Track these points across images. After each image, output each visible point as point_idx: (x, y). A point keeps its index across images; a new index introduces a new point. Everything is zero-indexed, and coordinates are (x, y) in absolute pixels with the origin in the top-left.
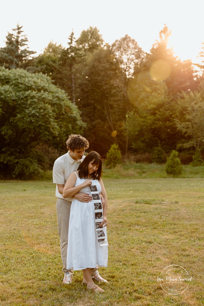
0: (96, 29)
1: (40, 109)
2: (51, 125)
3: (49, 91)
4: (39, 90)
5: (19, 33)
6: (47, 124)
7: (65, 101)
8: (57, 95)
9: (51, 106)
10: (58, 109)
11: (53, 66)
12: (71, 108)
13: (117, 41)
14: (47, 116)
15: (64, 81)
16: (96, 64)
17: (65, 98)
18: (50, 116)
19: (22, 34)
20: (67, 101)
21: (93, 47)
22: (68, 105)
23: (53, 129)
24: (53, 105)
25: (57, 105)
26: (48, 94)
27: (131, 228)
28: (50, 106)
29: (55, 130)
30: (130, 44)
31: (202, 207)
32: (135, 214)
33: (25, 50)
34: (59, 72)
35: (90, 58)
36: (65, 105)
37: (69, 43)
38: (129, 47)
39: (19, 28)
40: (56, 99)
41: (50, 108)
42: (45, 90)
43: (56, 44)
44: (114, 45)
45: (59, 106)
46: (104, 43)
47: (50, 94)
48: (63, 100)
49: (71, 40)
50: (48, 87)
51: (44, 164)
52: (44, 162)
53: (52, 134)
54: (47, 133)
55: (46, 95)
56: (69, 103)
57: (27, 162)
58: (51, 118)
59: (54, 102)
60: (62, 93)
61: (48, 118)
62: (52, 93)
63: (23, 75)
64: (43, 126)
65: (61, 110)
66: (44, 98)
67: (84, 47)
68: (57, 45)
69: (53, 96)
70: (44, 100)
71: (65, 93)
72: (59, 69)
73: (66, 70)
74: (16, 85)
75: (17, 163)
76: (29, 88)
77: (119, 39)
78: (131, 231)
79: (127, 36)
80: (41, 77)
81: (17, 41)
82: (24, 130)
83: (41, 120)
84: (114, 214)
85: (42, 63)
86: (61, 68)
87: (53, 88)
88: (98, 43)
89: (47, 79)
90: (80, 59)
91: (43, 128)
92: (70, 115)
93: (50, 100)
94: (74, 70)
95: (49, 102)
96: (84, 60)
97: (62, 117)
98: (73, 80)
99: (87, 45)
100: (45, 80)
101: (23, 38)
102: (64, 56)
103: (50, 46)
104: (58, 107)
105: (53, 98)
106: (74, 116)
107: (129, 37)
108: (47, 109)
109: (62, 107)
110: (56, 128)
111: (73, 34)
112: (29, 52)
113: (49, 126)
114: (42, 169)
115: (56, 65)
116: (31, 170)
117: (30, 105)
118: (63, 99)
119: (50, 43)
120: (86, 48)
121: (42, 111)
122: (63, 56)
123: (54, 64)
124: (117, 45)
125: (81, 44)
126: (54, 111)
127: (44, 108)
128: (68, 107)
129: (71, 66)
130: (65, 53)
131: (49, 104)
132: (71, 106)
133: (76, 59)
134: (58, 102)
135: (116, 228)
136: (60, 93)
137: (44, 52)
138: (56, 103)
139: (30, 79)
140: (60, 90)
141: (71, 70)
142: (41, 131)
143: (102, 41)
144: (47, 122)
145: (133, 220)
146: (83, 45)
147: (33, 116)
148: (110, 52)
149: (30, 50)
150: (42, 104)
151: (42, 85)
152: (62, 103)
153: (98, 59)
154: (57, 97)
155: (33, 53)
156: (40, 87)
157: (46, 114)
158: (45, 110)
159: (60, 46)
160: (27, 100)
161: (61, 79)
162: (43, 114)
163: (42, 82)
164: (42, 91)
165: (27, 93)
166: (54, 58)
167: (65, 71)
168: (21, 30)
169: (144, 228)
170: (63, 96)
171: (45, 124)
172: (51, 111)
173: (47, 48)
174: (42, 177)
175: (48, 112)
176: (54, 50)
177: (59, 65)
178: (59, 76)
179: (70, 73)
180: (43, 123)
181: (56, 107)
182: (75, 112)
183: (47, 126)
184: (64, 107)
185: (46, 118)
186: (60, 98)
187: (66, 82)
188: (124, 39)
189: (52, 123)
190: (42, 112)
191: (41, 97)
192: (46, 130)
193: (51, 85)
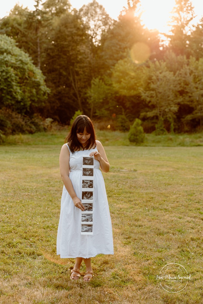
1: (2, 72)
2: (13, 89)
3: (12, 54)
4: (2, 53)
6: (9, 88)
7: (29, 65)
8: (20, 58)
9: (14, 69)
10: (21, 73)
11: (18, 29)
12: (35, 72)
13: (84, 6)
14: (9, 80)
15: (29, 44)
16: (63, 28)
17: (29, 61)
18: (12, 80)
20: (30, 65)
21: (60, 11)
22: (32, 69)
23: (15, 93)
24: (16, 68)
25: (20, 69)
26: (11, 57)
28: (12, 70)
29: (17, 95)
30: (98, 10)
34: (24, 35)
35: (56, 22)
36: (28, 69)
37: (36, 6)
38: (96, 12)
40: (19, 63)
41: (13, 71)
42: (9, 53)
43: (22, 6)
44: (81, 10)
45: (23, 71)
46: (72, 8)
47: (14, 57)
48: (26, 64)
49: (38, 2)
50: (12, 49)
51: (6, 129)
52: (6, 127)
53: (14, 98)
54: (9, 97)
55: (8, 58)
56: (33, 67)
58: (13, 81)
59: (17, 65)
60: (25, 57)
61: (10, 82)
62: (16, 55)
64: (4, 89)
65: (24, 74)
66: (6, 61)
67: (51, 11)
68: (23, 8)
69: (16, 59)
70: (7, 63)
71: (29, 56)
72: (24, 32)
73: (31, 33)
77: (87, 4)
80: (4, 39)
83: (3, 84)
85: (7, 26)
86: (26, 31)
87: (17, 51)
88: (65, 8)
89: (10, 42)
90: (46, 23)
91: (5, 91)
92: (33, 79)
93: (13, 63)
94: (39, 34)
95: (12, 65)
96: (51, 24)
97: (25, 81)
98: (39, 44)
99: (54, 9)
100: (8, 42)
102: (30, 18)
103: (16, 8)
104: (21, 71)
105: (16, 62)
106: (37, 81)
107: (97, 3)
108: (9, 73)
109: (26, 71)
110: (19, 92)
113: (12, 90)
114: (4, 134)
115: (21, 28)
118: (26, 62)
119: (16, 5)
120: (53, 12)
121: (4, 74)
122: (28, 19)
123: (19, 27)
124: (84, 11)
125: (48, 7)
126: (16, 75)
127: (7, 71)
128: (32, 71)
129: (37, 29)
130: (31, 16)
131: (12, 67)
132: (35, 71)
133: (43, 22)
134: (21, 66)
136: (23, 56)
137: (10, 14)
138: (19, 67)
140: (23, 53)
141: (36, 34)
142: (3, 95)
143: (70, 5)
144: (10, 86)
146: (50, 9)
148: (77, 17)
150: (4, 67)
151: (6, 48)
152: (26, 67)
153: (65, 24)
154: (20, 60)
156: (3, 50)
157: (8, 77)
158: (7, 73)
159: (26, 9)
161: (26, 42)
162: (5, 77)
163: (6, 45)
164: (5, 54)
166: (20, 21)
167: (31, 35)
170: (26, 59)
171: (7, 87)
172: (13, 75)
173: (13, 10)
174: (3, 142)
175: (11, 75)
176: (20, 13)
177: (24, 28)
178: (24, 39)
179: (35, 37)
180: (5, 86)
181: (18, 70)
182: (39, 76)
183: (9, 90)
184: (27, 70)
185: (9, 81)
186: (24, 61)
187: (31, 46)
188: (92, 5)
189: (15, 87)
190: (4, 76)
191: (3, 59)
192: (8, 94)
193: (15, 48)
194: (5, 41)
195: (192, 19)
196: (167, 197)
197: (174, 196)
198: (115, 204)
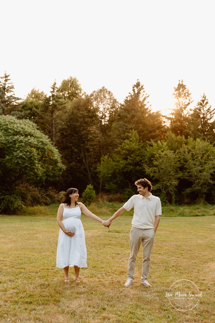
0: (75, 79)
1: (26, 152)
2: (35, 166)
3: (35, 136)
4: (26, 136)
5: (6, 80)
6: (32, 166)
7: (48, 146)
8: (41, 140)
9: (36, 149)
10: (42, 152)
11: (36, 112)
12: (53, 151)
13: (94, 92)
14: (32, 159)
15: (46, 125)
16: (75, 111)
17: (48, 142)
18: (35, 159)
19: (8, 81)
20: (50, 145)
21: (73, 95)
22: (51, 149)
23: (37, 169)
24: (38, 149)
25: (41, 149)
26: (34, 139)
27: (106, 246)
28: (35, 150)
29: (38, 171)
30: (107, 96)
31: (159, 236)
32: (108, 239)
33: (11, 96)
34: (41, 118)
35: (69, 105)
36: (48, 149)
37: (52, 92)
38: (105, 97)
39: (6, 77)
40: (40, 144)
41: (35, 151)
42: (31, 135)
43: (38, 90)
44: (92, 95)
46: (82, 92)
47: (36, 138)
48: (46, 145)
49: (53, 89)
50: (34, 133)
51: (27, 201)
52: (27, 199)
53: (36, 174)
54: (32, 173)
55: (32, 140)
56: (52, 147)
57: (12, 199)
58: (36, 160)
59: (39, 146)
60: (45, 139)
61: (33, 160)
62: (38, 138)
63: (12, 121)
64: (28, 167)
65: (45, 153)
66: (30, 143)
67: (64, 95)
68: (40, 92)
69: (38, 141)
70: (30, 144)
71: (49, 138)
72: (42, 115)
73: (47, 115)
74: (6, 130)
75: (3, 199)
76: (17, 133)
78: (105, 248)
79: (103, 88)
80: (28, 123)
81: (4, 88)
82: (11, 170)
83: (27, 162)
84: (92, 238)
85: (25, 108)
86: (43, 114)
87: (38, 133)
88: (77, 92)
89: (33, 125)
90: (60, 107)
91: (28, 168)
92: (52, 157)
93: (35, 144)
94: (54, 116)
95: (34, 146)
96: (65, 108)
97: (44, 159)
98: (54, 125)
99: (67, 93)
100: (31, 126)
101: (10, 85)
102: (46, 103)
103: (33, 92)
104: (42, 151)
105: (38, 143)
106: (55, 159)
107: (106, 89)
108: (33, 153)
109: (46, 151)
110: (40, 169)
111: (55, 84)
112: (14, 98)
113: (34, 167)
114: (25, 205)
115: (38, 111)
116: (16, 205)
117: (18, 148)
118: (47, 143)
119: (33, 89)
120: (66, 95)
121: (28, 154)
122: (45, 103)
124: (95, 96)
125: (62, 91)
126: (38, 154)
127: (30, 151)
128: (51, 150)
129: (52, 112)
130: (47, 100)
131: (35, 148)
132: (53, 150)
133: (58, 106)
134: (42, 146)
135: (95, 246)
136: (44, 138)
137: (27, 97)
138: (40, 147)
139: (19, 125)
140: (44, 135)
141: (52, 116)
142: (27, 171)
143: (81, 90)
144: (32, 163)
145: (107, 242)
146: (64, 93)
147: (21, 157)
148: (88, 101)
149: (16, 96)
150: (28, 148)
151: (29, 131)
152: (46, 147)
153: (77, 107)
154: (41, 142)
155: (18, 99)
156: (27, 133)
157: (32, 156)
158: (30, 153)
159: (42, 92)
160: (15, 144)
161: (43, 123)
162: (29, 156)
163: (29, 128)
164: (29, 137)
165: (16, 137)
166: (36, 104)
167: (47, 117)
168: (8, 78)
169: (114, 247)
170: (46, 141)
171: (30, 165)
172: (36, 154)
173: (30, 94)
174: (24, 212)
175: (33, 155)
176: (37, 96)
177: (41, 111)
178: (41, 121)
179: (52, 119)
180: (29, 164)
181: (40, 150)
182: (57, 155)
183: (32, 167)
184: (47, 150)
185: (32, 160)
186: (44, 142)
187: (48, 127)
188: (101, 91)
189: (37, 165)
190: (28, 155)
191: (28, 141)
192: (31, 171)
193: (36, 131)
194: (29, 125)
195: (189, 103)
196: (162, 247)
197: (167, 247)
198: (126, 251)
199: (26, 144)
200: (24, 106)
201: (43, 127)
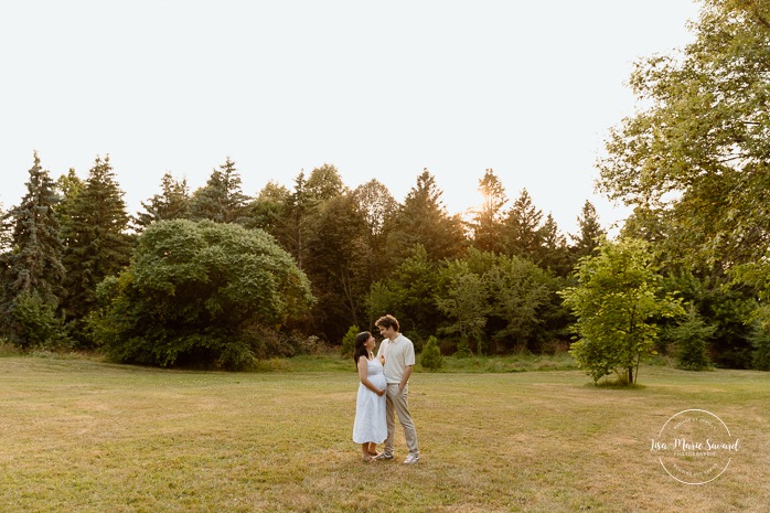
0: (332, 168)
1: (259, 277)
2: (272, 299)
3: (271, 254)
4: (259, 253)
5: (229, 171)
6: (268, 298)
7: (291, 268)
8: (281, 259)
9: (274, 273)
10: (281, 278)
12: (299, 276)
13: (360, 187)
14: (267, 287)
15: (287, 237)
16: (332, 215)
17: (292, 263)
18: (272, 287)
19: (233, 173)
20: (294, 267)
21: (328, 192)
22: (295, 273)
23: (275, 303)
24: (276, 272)
25: (281, 274)
26: (270, 258)
28: (271, 274)
29: (277, 306)
30: (379, 192)
33: (236, 194)
34: (282, 226)
35: (323, 207)
36: (290, 273)
37: (297, 187)
38: (376, 194)
39: (229, 165)
40: (279, 265)
41: (272, 276)
42: (266, 253)
43: (277, 185)
44: (357, 192)
45: (284, 275)
46: (343, 187)
47: (273, 257)
48: (289, 267)
49: (299, 182)
50: (270, 248)
51: (259, 351)
52: (259, 348)
53: (273, 310)
54: (267, 309)
55: (267, 260)
56: (297, 269)
57: (237, 348)
58: (273, 289)
59: (278, 268)
60: (287, 258)
61: (269, 290)
62: (276, 256)
63: (238, 232)
64: (261, 299)
65: (286, 279)
66: (264, 263)
67: (315, 191)
68: (279, 187)
69: (276, 261)
71: (292, 256)
72: (282, 221)
73: (291, 222)
74: (228, 245)
75: (224, 348)
76: (245, 250)
77: (364, 184)
79: (374, 180)
80: (261, 234)
81: (226, 183)
82: (235, 305)
83: (260, 292)
85: (257, 211)
86: (284, 220)
87: (277, 249)
88: (335, 187)
89: (268, 238)
90: (310, 210)
91: (261, 302)
92: (297, 285)
94: (301, 224)
95: (271, 268)
96: (316, 211)
97: (285, 287)
98: (300, 237)
99: (319, 188)
100: (266, 239)
101: (235, 178)
102: (289, 203)
103: (269, 188)
104: (282, 276)
105: (276, 264)
106: (302, 287)
107: (377, 183)
108: (268, 278)
111: (302, 175)
112: (241, 197)
114: (256, 357)
115: (277, 216)
116: (242, 357)
117: (247, 272)
118: (289, 264)
119: (269, 183)
120: (318, 192)
121: (262, 280)
122: (287, 204)
123: (274, 215)
124: (361, 192)
125: (312, 186)
126: (276, 281)
127: (264, 276)
128: (294, 275)
129: (298, 217)
130: (291, 199)
131: (271, 271)
132: (299, 274)
133: (306, 208)
134: (282, 269)
136: (285, 256)
137: (260, 195)
138: (279, 270)
139: (247, 237)
140: (285, 252)
141: (298, 224)
142: (259, 306)
143: (340, 184)
144: (268, 294)
146: (315, 188)
147: (251, 285)
148: (352, 199)
149: (243, 194)
150: (262, 272)
151: (263, 247)
152: (288, 271)
153: (335, 210)
154: (281, 262)
155: (247, 198)
156: (260, 249)
157: (266, 284)
158: (265, 279)
159: (283, 188)
160: (242, 266)
161: (283, 234)
162: (262, 284)
163: (263, 242)
164: (263, 255)
165: (243, 256)
166: (274, 205)
167: (290, 225)
168: (233, 167)
170: (288, 260)
171: (265, 296)
172: (273, 281)
173: (264, 190)
174: (255, 368)
175: (269, 281)
176: (274, 193)
177: (281, 216)
178: (281, 230)
179: (296, 227)
180: (262, 295)
181: (279, 275)
182: (304, 281)
183: (267, 300)
184: (289, 275)
185: (267, 289)
186: (285, 263)
187: (291, 239)
188: (370, 185)
189: (274, 297)
190: (261, 282)
191: (261, 262)
192: (266, 306)
193: (274, 246)
194: (262, 237)
195: (501, 204)
199: (258, 266)
200: (256, 209)
201: (284, 240)
